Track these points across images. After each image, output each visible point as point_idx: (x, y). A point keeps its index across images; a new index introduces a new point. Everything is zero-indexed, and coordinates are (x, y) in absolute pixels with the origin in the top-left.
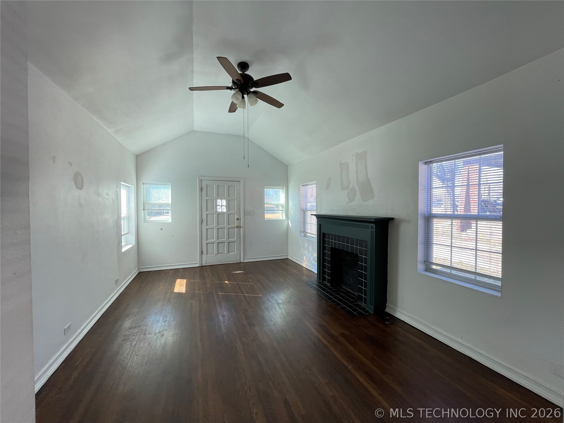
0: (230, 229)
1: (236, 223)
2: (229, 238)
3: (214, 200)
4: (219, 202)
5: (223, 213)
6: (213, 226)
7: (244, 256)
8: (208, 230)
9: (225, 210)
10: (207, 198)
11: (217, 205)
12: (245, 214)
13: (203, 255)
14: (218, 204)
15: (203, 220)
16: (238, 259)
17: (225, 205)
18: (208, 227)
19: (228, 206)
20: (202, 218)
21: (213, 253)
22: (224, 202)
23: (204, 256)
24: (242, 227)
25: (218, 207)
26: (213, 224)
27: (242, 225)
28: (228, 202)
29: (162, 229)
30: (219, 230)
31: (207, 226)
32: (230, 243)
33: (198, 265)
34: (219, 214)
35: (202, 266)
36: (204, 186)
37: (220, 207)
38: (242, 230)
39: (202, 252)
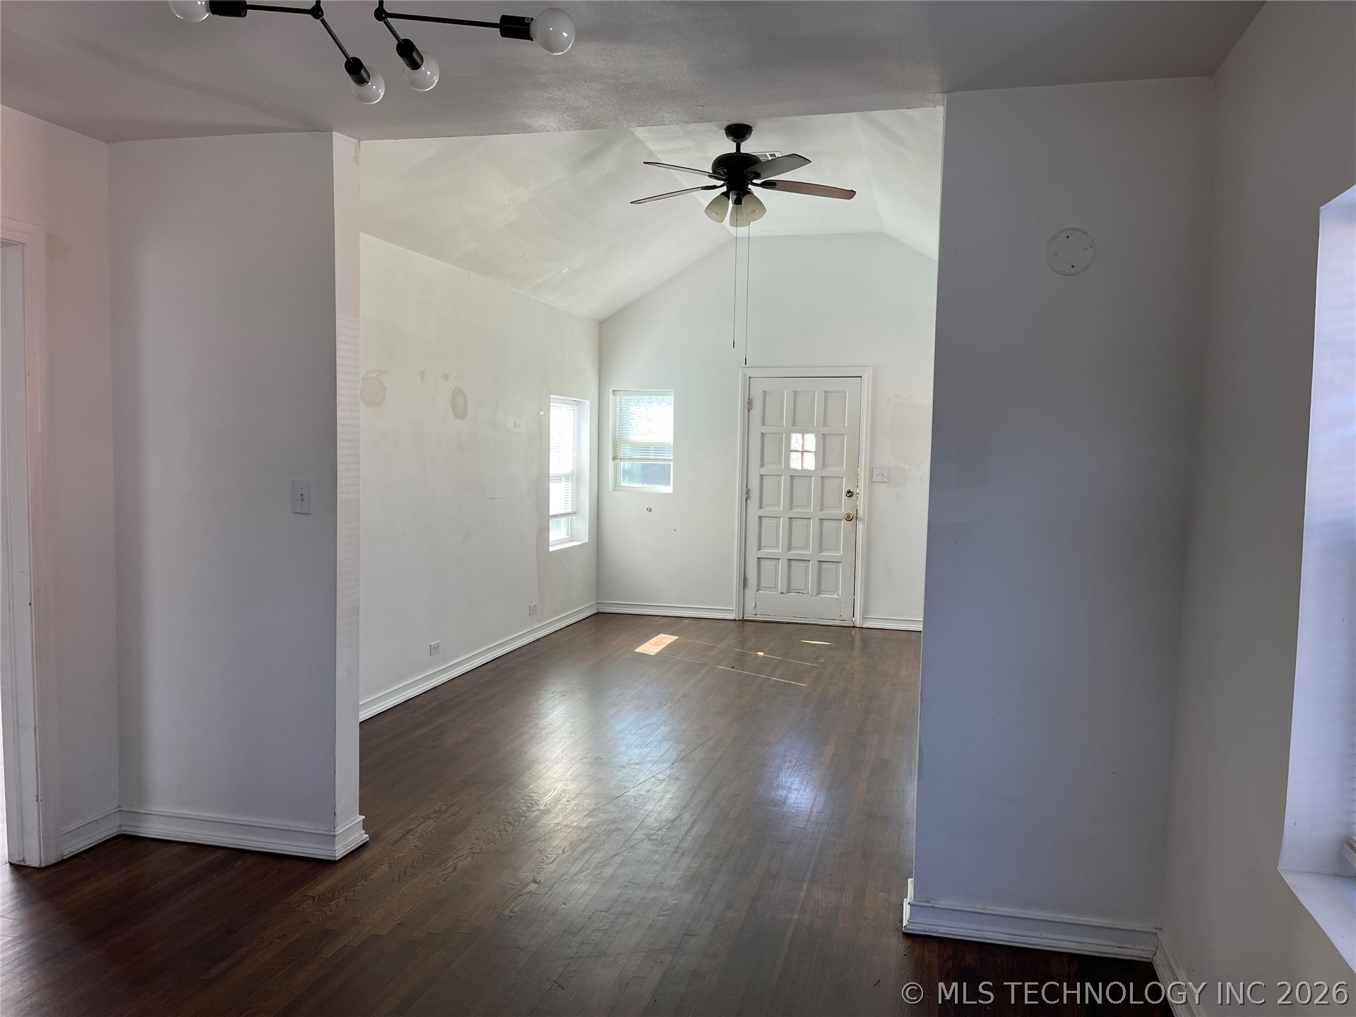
0: (826, 524)
1: (845, 506)
2: (821, 550)
3: (782, 434)
4: (796, 440)
5: (805, 475)
6: (776, 509)
7: (866, 610)
8: (765, 521)
9: (810, 463)
10: (764, 429)
11: (789, 451)
12: (875, 478)
13: (747, 591)
14: (793, 447)
15: (751, 492)
16: (846, 614)
17: (814, 450)
18: (762, 513)
19: (822, 454)
20: (749, 487)
21: (775, 588)
22: (811, 441)
23: (751, 592)
24: (861, 519)
25: (794, 455)
26: (778, 504)
27: (861, 513)
28: (823, 440)
29: (650, 510)
30: (795, 522)
31: (761, 508)
32: (825, 565)
33: (732, 616)
34: (794, 476)
35: (743, 621)
36: (757, 394)
37: (800, 454)
38: (860, 526)
39: (745, 579)
